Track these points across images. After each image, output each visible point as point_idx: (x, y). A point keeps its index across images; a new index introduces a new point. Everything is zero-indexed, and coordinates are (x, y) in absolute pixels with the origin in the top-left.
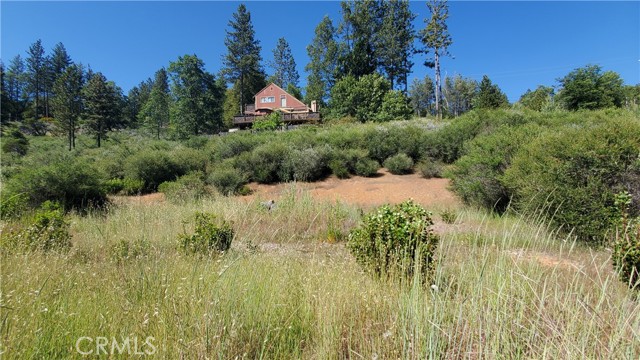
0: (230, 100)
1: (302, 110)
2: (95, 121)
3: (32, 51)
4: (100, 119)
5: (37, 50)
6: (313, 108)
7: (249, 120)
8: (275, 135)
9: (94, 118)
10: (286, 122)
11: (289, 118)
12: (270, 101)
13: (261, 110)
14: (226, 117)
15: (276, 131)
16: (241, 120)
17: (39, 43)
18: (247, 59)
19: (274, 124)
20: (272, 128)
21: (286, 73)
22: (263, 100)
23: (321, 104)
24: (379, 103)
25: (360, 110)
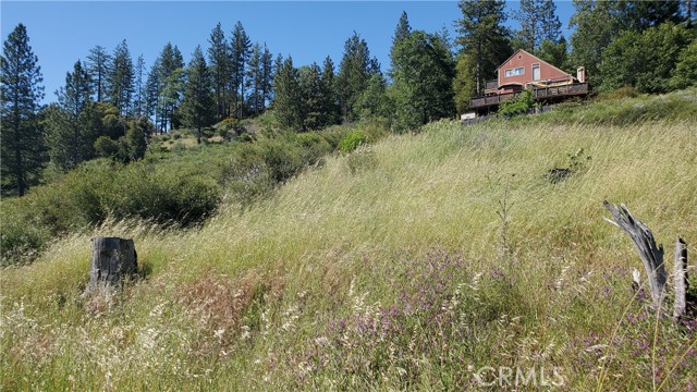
0: (462, 75)
1: (562, 81)
2: (314, 119)
3: (213, 38)
4: (317, 117)
5: (218, 35)
6: (580, 77)
7: (491, 101)
8: (528, 119)
9: (312, 116)
10: (541, 100)
11: (544, 94)
12: (518, 73)
13: (506, 87)
14: (457, 100)
15: (530, 115)
16: (480, 103)
17: (219, 27)
18: (487, 23)
19: (524, 106)
20: (523, 111)
21: (538, 24)
22: (509, 73)
23: (591, 69)
24: (672, 63)
25: (640, 77)
